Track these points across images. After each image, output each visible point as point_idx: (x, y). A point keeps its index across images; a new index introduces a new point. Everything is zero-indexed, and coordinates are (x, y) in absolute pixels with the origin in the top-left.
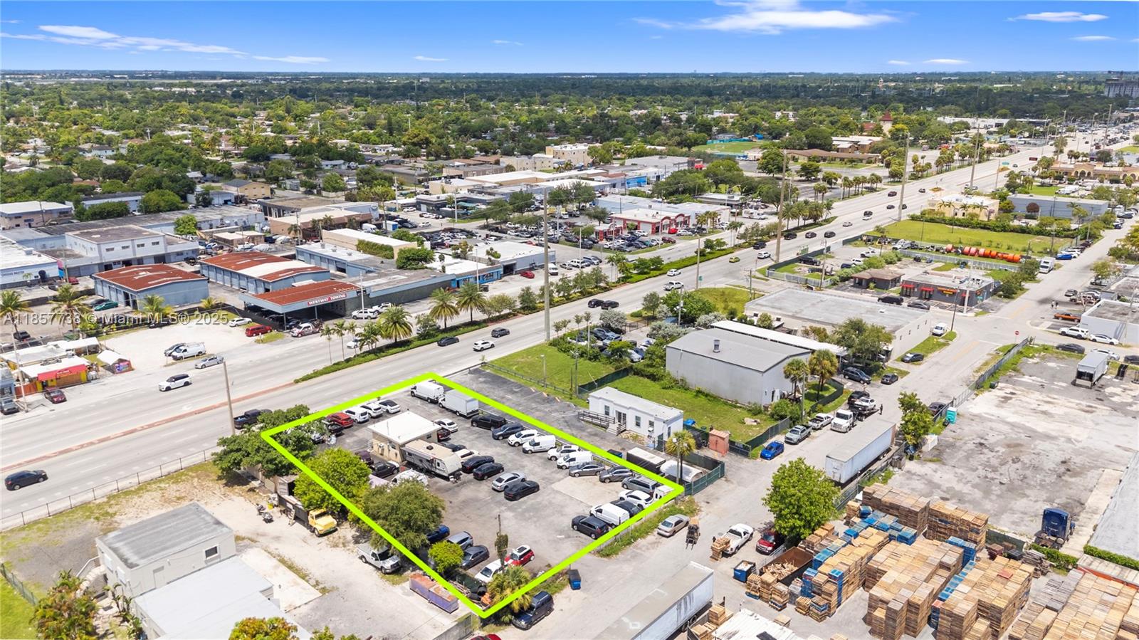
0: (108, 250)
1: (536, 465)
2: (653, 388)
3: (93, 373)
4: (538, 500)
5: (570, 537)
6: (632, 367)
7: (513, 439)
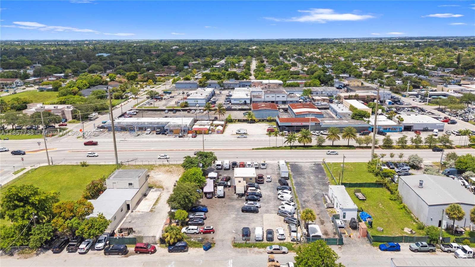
0: (267, 97)
1: (274, 205)
2: (385, 197)
3: (210, 132)
4: (251, 216)
5: (236, 233)
6: (385, 184)
7: (280, 192)
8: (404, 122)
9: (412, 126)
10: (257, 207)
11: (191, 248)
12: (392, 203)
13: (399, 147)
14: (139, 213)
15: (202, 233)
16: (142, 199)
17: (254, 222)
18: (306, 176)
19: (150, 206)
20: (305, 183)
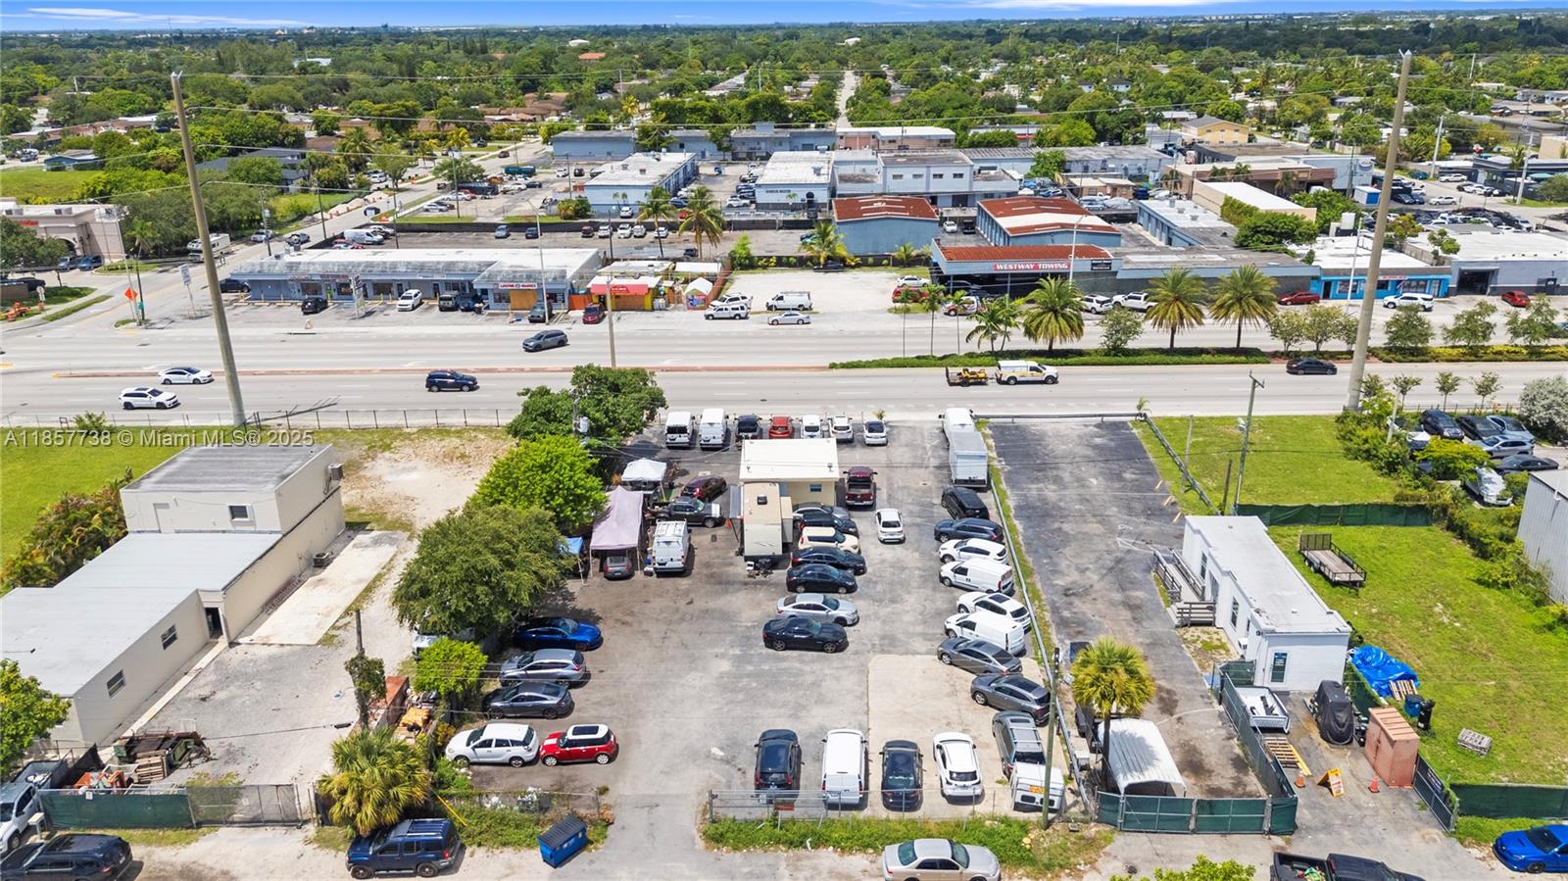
0: (895, 177)
1: (920, 608)
2: (1450, 572)
3: (661, 301)
4: (807, 668)
5: (728, 762)
6: (1444, 509)
7: (949, 547)
8: (1458, 257)
9: (1493, 272)
10: (841, 621)
11: (481, 852)
12: (1492, 602)
13: (1455, 352)
14: (265, 651)
15: (552, 761)
16: (301, 583)
17: (821, 701)
18: (1066, 476)
19: (328, 615)
20: (1062, 504)
